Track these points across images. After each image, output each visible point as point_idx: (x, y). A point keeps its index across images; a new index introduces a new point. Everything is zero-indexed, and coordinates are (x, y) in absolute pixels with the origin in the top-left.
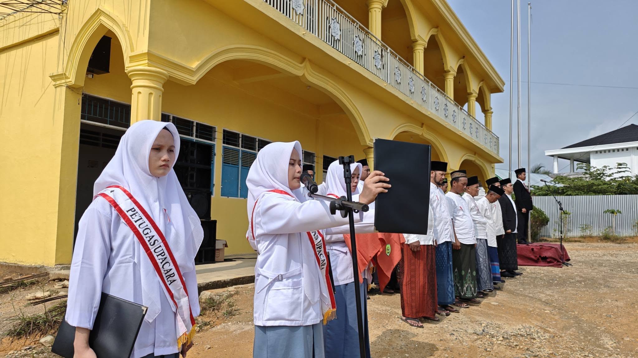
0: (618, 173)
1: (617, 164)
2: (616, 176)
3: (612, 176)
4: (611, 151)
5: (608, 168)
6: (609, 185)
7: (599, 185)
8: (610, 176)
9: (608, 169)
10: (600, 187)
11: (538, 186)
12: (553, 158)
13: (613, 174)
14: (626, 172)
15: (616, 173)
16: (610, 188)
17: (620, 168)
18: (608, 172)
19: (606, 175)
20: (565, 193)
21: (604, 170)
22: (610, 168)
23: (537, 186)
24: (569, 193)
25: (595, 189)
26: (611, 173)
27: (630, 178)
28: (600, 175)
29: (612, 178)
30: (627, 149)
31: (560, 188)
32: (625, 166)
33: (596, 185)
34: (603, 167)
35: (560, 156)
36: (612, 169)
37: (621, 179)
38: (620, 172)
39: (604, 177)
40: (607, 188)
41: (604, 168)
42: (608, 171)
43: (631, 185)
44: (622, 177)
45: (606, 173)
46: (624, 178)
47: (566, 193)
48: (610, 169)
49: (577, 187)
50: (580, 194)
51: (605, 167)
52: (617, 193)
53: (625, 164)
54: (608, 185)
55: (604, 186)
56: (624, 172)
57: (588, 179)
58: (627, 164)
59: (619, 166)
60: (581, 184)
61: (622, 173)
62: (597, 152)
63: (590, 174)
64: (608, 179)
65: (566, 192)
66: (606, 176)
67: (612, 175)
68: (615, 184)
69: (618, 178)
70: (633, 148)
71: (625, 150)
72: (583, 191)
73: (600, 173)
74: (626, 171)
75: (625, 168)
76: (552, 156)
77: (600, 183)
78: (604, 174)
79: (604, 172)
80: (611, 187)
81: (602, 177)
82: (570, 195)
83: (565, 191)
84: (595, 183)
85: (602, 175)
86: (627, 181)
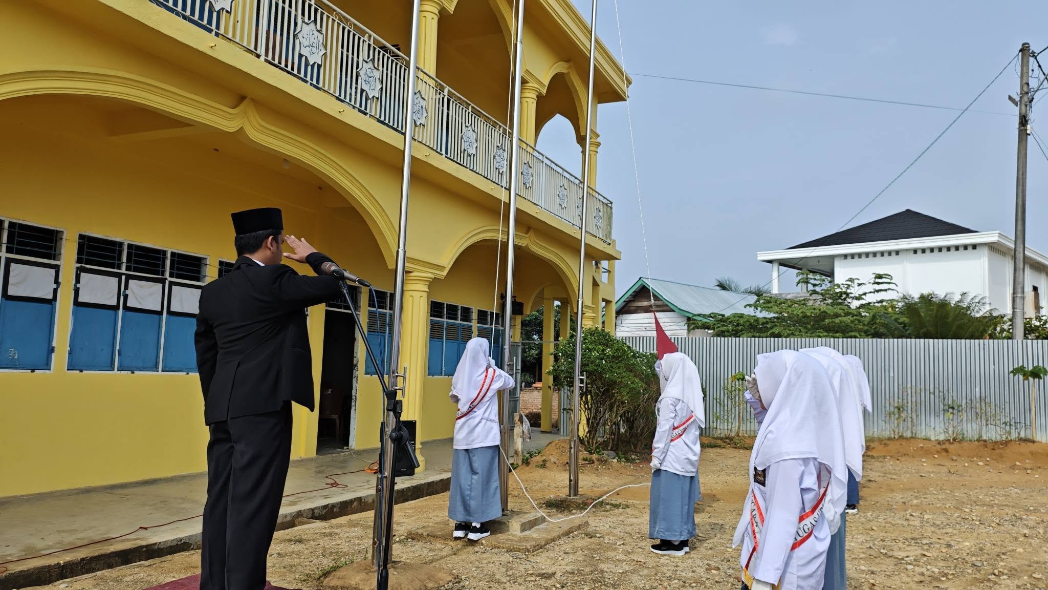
0: (874, 292)
1: (874, 276)
2: (870, 298)
3: (863, 299)
4: (871, 256)
5: (856, 282)
6: (856, 316)
7: (837, 315)
8: (858, 298)
9: (856, 284)
10: (837, 320)
11: (723, 316)
12: (770, 264)
13: (865, 294)
14: (890, 291)
15: (871, 292)
16: (857, 322)
17: (878, 283)
18: (855, 291)
19: (852, 295)
20: (767, 330)
21: (849, 286)
22: (860, 282)
23: (721, 315)
24: (776, 331)
25: (829, 324)
26: (861, 293)
27: (895, 303)
28: (841, 296)
29: (863, 302)
30: (897, 252)
31: (760, 320)
32: (888, 281)
33: (830, 315)
34: (847, 281)
35: (783, 263)
36: (865, 284)
37: (879, 305)
38: (878, 291)
39: (849, 300)
40: (852, 322)
41: (849, 283)
42: (857, 288)
43: (897, 316)
44: (881, 301)
45: (851, 293)
46: (884, 304)
47: (771, 331)
48: (860, 285)
49: (795, 318)
50: (797, 333)
51: (851, 280)
52: (869, 333)
53: (889, 275)
54: (852, 317)
55: (845, 319)
56: (885, 290)
57: (817, 304)
58: (892, 277)
59: (878, 280)
60: (802, 312)
61: (882, 292)
62: (845, 256)
63: (822, 294)
64: (855, 304)
65: (771, 328)
66: (853, 298)
67: (863, 297)
68: (867, 314)
69: (875, 303)
70: (907, 250)
71: (894, 254)
72: (806, 328)
73: (841, 293)
74: (889, 289)
75: (889, 283)
76: (770, 262)
77: (840, 312)
78: (847, 294)
79: (849, 291)
80: (859, 321)
81: (845, 299)
82: (779, 336)
83: (769, 326)
84: (829, 312)
85: (844, 296)
86: (890, 310)
